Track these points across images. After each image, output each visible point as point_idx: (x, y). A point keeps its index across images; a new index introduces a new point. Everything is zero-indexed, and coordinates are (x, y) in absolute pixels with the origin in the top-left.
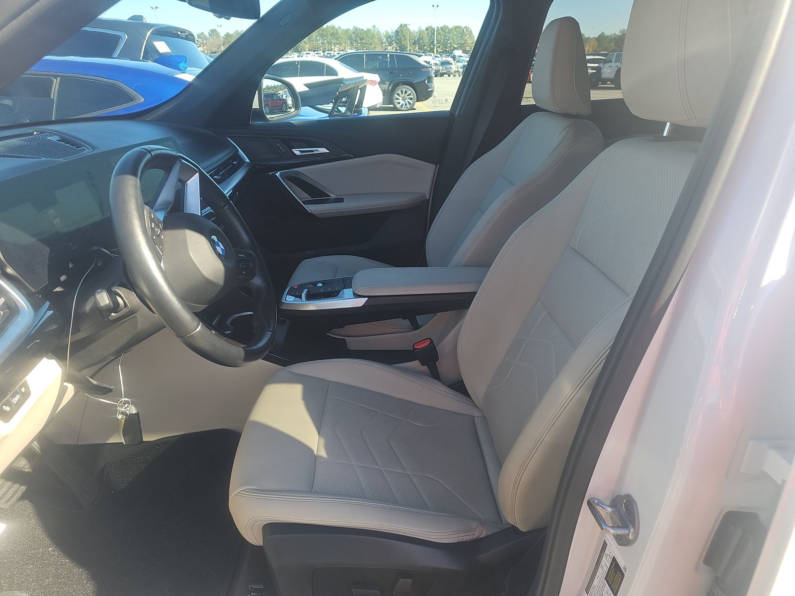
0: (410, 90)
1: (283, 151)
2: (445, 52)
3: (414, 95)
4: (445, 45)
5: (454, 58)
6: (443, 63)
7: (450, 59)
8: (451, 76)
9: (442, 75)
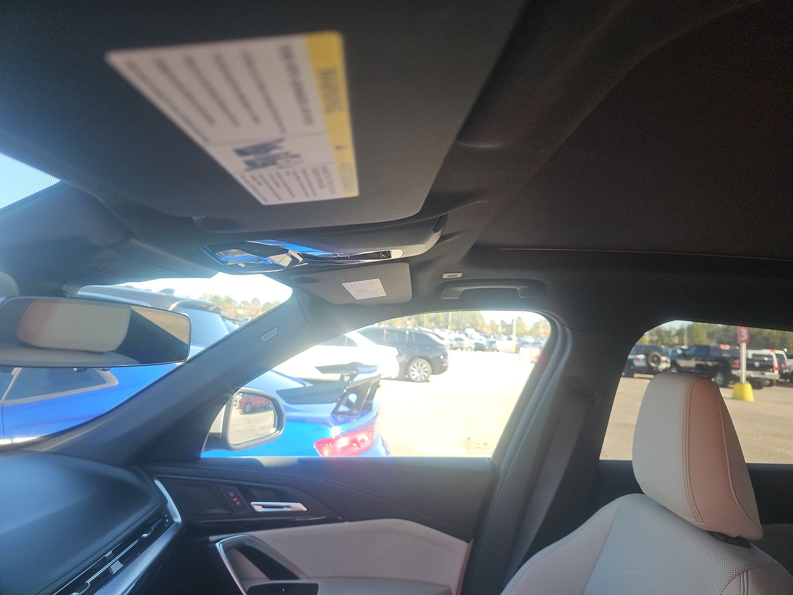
0: (426, 365)
1: (238, 503)
2: (458, 329)
3: (429, 369)
4: (458, 324)
5: (467, 335)
6: (457, 340)
7: (462, 336)
8: (464, 350)
9: (455, 349)
